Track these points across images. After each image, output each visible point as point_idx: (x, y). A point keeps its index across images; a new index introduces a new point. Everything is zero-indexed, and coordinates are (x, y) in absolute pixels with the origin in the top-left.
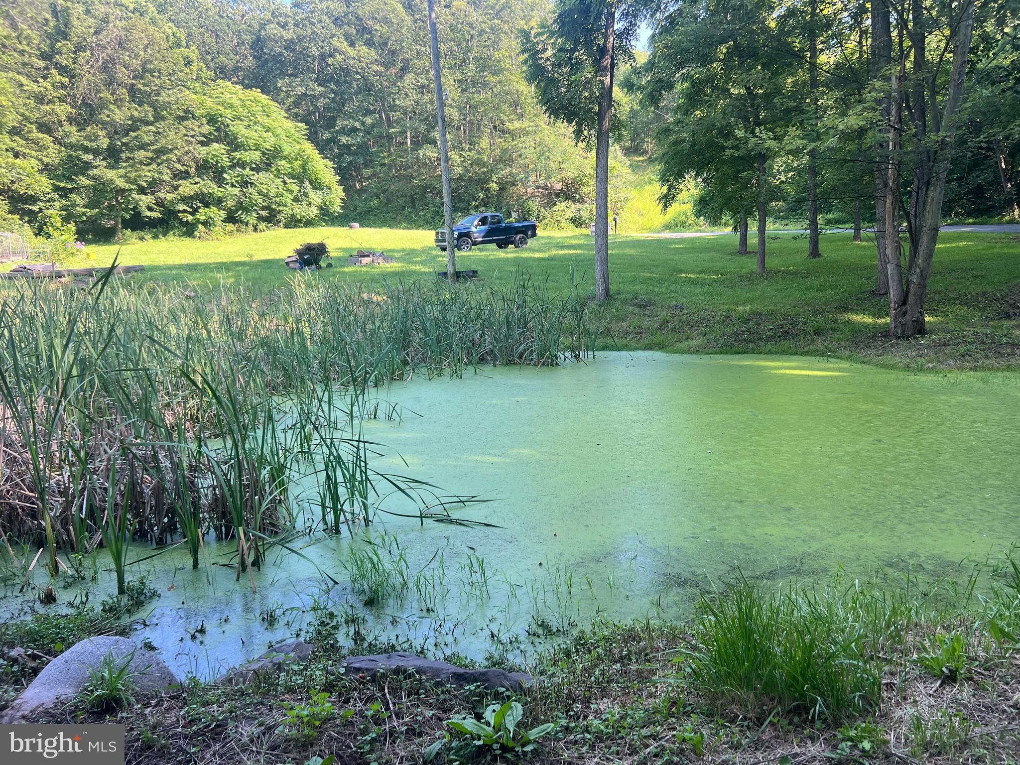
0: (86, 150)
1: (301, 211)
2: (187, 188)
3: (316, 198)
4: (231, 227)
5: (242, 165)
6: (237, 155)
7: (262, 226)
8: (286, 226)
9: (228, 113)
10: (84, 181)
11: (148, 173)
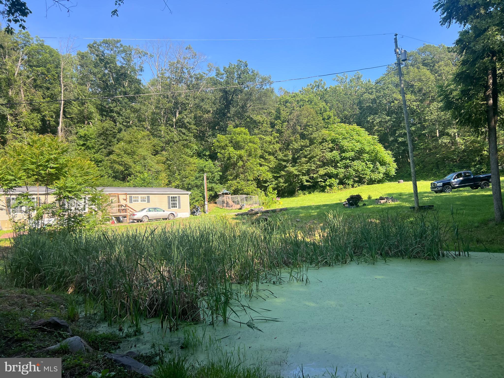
0: (284, 161)
1: (375, 176)
2: (322, 171)
3: (382, 169)
4: (341, 186)
5: (346, 158)
6: (343, 155)
7: (356, 185)
8: (368, 184)
9: (340, 137)
10: (283, 173)
11: (306, 167)
